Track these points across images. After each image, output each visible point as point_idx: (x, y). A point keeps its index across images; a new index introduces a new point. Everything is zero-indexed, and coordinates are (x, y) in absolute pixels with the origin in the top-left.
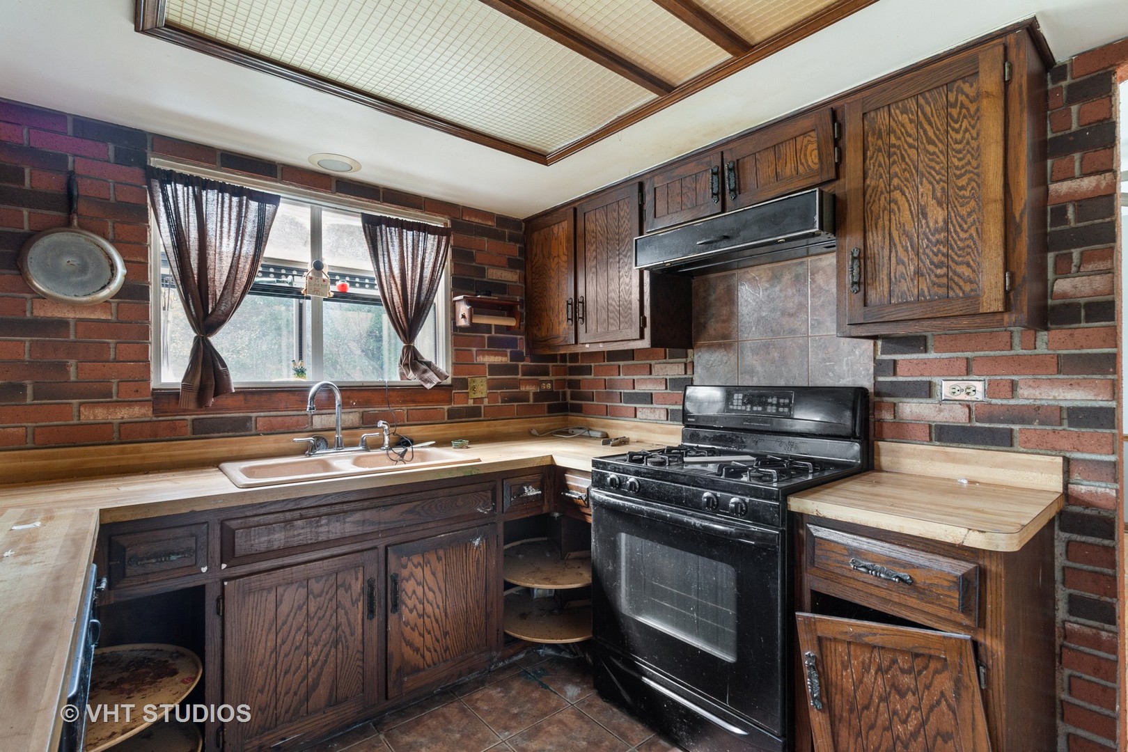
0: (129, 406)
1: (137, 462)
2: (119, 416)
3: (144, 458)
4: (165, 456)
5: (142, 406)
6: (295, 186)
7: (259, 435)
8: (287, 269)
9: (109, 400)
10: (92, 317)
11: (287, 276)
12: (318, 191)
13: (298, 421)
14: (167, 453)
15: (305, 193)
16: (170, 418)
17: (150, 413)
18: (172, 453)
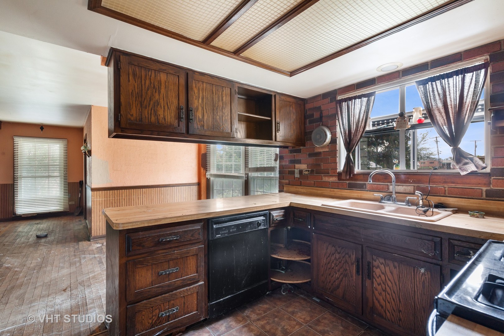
0: (332, 177)
1: (333, 195)
2: (330, 180)
3: (335, 194)
4: (340, 194)
5: (335, 177)
6: (383, 84)
7: (368, 191)
8: (392, 119)
9: (328, 175)
10: (325, 150)
11: (392, 122)
12: (393, 81)
13: (383, 187)
14: (340, 193)
15: (388, 85)
16: (342, 182)
17: (337, 179)
18: (342, 193)
